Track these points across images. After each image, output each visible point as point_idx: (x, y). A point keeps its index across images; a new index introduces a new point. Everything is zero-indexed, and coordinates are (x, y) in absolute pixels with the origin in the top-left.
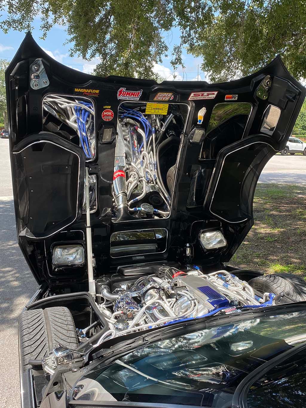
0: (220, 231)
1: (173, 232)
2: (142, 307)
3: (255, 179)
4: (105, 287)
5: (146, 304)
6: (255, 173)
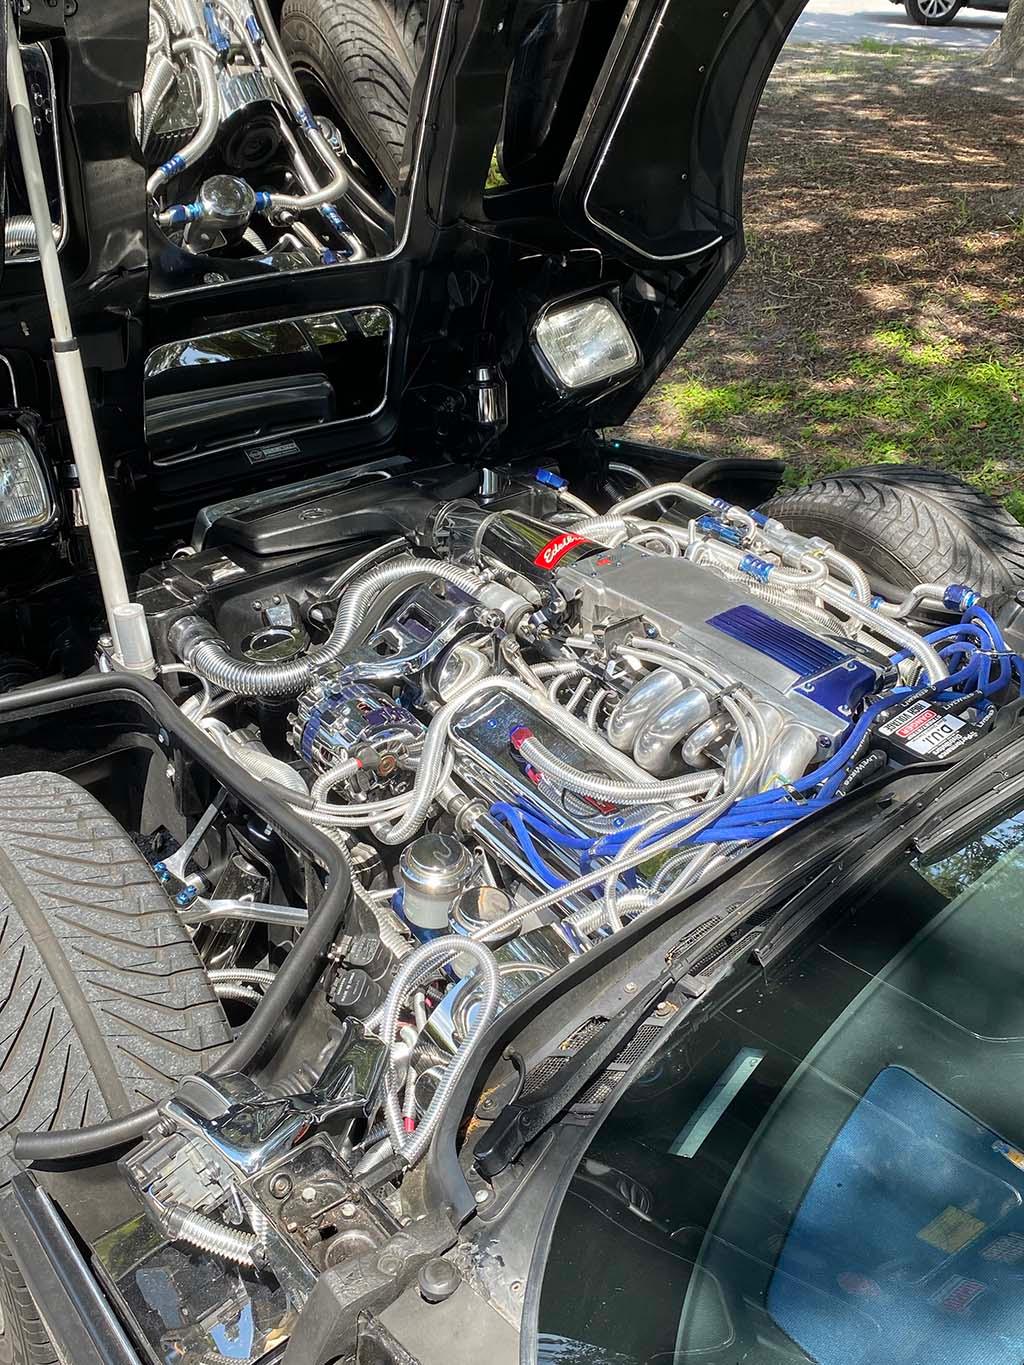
0: (607, 301)
1: (417, 320)
2: (427, 718)
3: (764, 51)
4: (196, 633)
5: (443, 703)
6: (768, 24)
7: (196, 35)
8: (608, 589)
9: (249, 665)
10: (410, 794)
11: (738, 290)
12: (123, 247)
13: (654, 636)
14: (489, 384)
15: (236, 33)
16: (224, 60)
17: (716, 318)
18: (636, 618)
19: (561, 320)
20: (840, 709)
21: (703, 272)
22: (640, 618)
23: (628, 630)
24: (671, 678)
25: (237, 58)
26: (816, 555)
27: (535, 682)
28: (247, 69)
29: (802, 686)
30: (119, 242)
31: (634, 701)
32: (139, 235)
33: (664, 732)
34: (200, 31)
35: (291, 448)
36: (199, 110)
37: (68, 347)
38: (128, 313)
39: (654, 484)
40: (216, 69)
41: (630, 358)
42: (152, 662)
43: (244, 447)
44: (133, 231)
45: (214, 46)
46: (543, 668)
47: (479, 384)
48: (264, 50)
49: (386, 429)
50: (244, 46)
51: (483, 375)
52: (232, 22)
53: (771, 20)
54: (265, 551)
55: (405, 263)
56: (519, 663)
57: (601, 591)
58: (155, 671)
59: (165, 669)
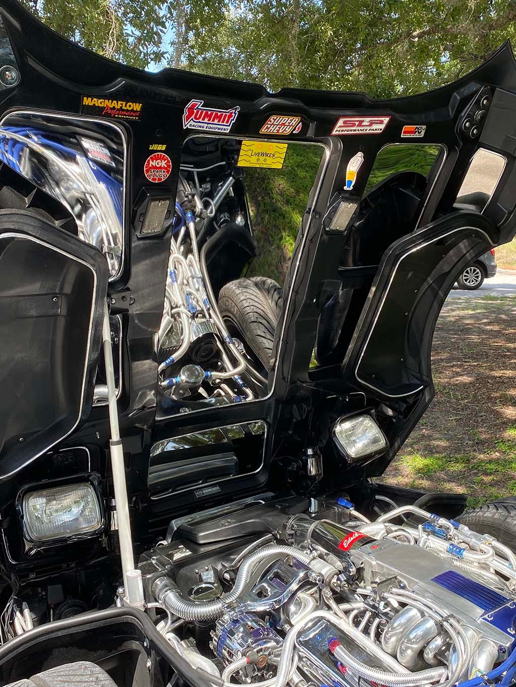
0: (369, 416)
4: (166, 586)
5: (292, 626)
7: (182, 307)
8: (377, 562)
9: (191, 603)
10: (275, 679)
11: (435, 410)
12: (146, 398)
13: (404, 588)
14: (313, 456)
15: (199, 305)
16: (194, 316)
17: (425, 423)
18: (393, 578)
19: (347, 425)
20: (508, 630)
21: (415, 403)
22: (396, 577)
23: (390, 584)
24: (414, 612)
25: (199, 315)
26: (487, 544)
27: (342, 615)
28: (204, 320)
29: (486, 616)
30: (144, 395)
31: (395, 625)
32: (153, 392)
33: (412, 643)
34: (184, 305)
35: (216, 489)
36: (182, 338)
37: (117, 443)
38: (145, 427)
39: (399, 506)
40: (190, 320)
41: (382, 443)
42: (143, 602)
43: (195, 489)
44: (151, 390)
45: (189, 311)
46: (345, 606)
47: (308, 456)
48: (211, 312)
49: (263, 479)
50: (203, 310)
51: (310, 452)
52: (198, 301)
53: (438, 292)
54: (201, 542)
55: (273, 402)
56: (332, 603)
57: (374, 563)
58: (144, 606)
59: (150, 605)
